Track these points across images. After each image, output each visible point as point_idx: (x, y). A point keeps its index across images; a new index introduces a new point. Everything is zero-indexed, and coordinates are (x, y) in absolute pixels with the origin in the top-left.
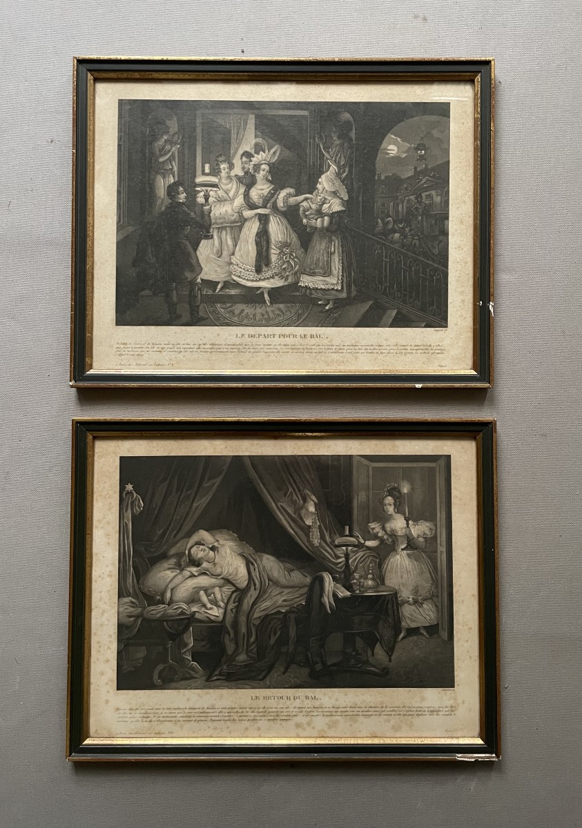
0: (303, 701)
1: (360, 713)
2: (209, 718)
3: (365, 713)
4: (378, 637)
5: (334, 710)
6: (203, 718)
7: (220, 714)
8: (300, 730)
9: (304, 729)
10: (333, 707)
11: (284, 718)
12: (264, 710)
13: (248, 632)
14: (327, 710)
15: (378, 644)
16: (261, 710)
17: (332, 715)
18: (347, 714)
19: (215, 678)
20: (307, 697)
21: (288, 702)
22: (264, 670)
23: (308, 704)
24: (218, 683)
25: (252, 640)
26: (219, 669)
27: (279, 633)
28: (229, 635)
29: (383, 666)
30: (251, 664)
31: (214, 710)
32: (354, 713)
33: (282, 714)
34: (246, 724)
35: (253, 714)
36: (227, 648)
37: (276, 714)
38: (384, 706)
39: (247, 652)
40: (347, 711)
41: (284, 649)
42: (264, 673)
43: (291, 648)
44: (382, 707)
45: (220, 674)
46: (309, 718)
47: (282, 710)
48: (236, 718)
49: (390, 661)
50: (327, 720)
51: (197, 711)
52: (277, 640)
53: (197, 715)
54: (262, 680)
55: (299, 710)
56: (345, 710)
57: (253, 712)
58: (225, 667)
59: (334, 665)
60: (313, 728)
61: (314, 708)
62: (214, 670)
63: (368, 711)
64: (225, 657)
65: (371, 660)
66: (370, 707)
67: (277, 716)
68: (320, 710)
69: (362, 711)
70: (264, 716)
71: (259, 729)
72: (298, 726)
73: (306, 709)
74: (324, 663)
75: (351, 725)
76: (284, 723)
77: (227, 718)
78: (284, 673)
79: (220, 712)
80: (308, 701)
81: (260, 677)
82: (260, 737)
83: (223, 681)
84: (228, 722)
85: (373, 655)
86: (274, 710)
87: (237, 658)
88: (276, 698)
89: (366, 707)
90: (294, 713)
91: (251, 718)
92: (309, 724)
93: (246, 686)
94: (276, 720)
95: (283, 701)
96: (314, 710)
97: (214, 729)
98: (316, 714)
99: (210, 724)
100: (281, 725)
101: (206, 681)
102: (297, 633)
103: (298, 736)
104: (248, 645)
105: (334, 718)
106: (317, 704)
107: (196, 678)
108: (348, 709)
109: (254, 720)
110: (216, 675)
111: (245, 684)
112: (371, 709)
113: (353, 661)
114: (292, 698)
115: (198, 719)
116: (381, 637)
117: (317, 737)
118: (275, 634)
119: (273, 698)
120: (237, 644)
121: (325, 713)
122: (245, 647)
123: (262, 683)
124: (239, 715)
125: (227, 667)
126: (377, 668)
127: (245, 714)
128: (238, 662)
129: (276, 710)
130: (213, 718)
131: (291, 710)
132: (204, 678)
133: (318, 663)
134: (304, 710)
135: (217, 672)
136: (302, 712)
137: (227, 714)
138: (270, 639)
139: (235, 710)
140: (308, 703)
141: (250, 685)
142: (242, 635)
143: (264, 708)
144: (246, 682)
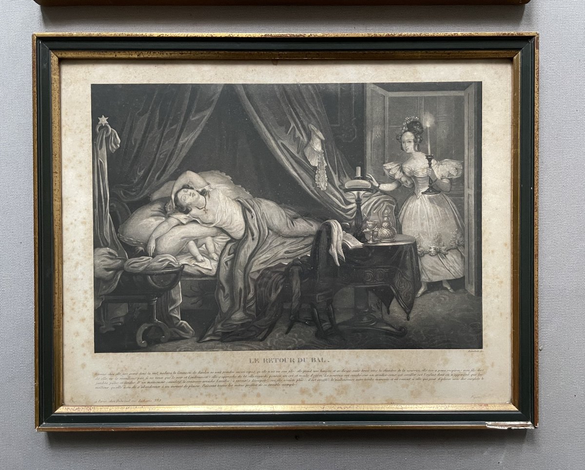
0: (309, 364)
1: (374, 378)
2: (201, 384)
3: (379, 378)
4: (394, 292)
5: (344, 373)
6: (194, 384)
7: (215, 379)
8: (305, 397)
9: (310, 395)
10: (343, 371)
11: (287, 382)
12: (264, 374)
13: (245, 287)
14: (335, 373)
15: (394, 300)
16: (260, 374)
17: (341, 380)
18: (359, 378)
19: (208, 339)
20: (313, 360)
21: (292, 365)
22: (265, 329)
23: (314, 367)
24: (211, 344)
25: (250, 296)
26: (213, 329)
27: (281, 287)
28: (224, 291)
29: (400, 325)
30: (250, 322)
31: (207, 375)
32: (367, 377)
33: (285, 378)
34: (244, 390)
35: (251, 379)
36: (222, 304)
37: (277, 378)
38: (402, 369)
39: (244, 311)
40: (358, 375)
41: (286, 306)
42: (264, 333)
43: (295, 304)
44: (399, 371)
45: (214, 334)
46: (315, 383)
47: (286, 374)
48: (233, 384)
49: (408, 319)
50: (337, 385)
51: (188, 375)
52: (279, 295)
53: (188, 380)
54: (261, 340)
55: (305, 374)
56: (357, 373)
57: (252, 376)
58: (219, 326)
59: (344, 323)
60: (321, 394)
61: (321, 371)
62: (207, 330)
63: (383, 375)
64: (219, 315)
65: (387, 318)
66: (386, 371)
67: (279, 380)
68: (328, 374)
69: (377, 375)
70: (265, 381)
71: (258, 395)
72: (303, 391)
73: (312, 373)
74: (332, 321)
75: (363, 391)
76: (287, 389)
77: (222, 384)
78: (287, 333)
79: (215, 377)
80: (315, 364)
81: (260, 337)
82: (260, 404)
83: (218, 342)
84: (223, 388)
85: (388, 312)
86: (275, 374)
87: (233, 316)
88: (278, 361)
89: (380, 371)
90: (299, 378)
91: (249, 383)
92: (315, 389)
93: (244, 348)
94: (278, 385)
95: (286, 364)
96: (321, 374)
97: (207, 396)
98: (323, 378)
99: (203, 390)
100: (284, 390)
101: (198, 342)
102: (301, 289)
103: (303, 403)
104: (246, 302)
105: (344, 383)
106: (325, 367)
107: (187, 338)
108: (360, 373)
109: (253, 385)
110: (209, 336)
111: (242, 345)
112: (385, 373)
113: (365, 319)
114: (296, 360)
115: (188, 384)
116: (398, 292)
117: (324, 404)
118: (276, 289)
119: (274, 361)
120: (233, 300)
121: (334, 377)
122: (242, 304)
123: (261, 344)
124: (235, 380)
125: (222, 326)
126: (393, 327)
127: (242, 379)
128: (235, 320)
129: (278, 374)
130: (206, 384)
131: (295, 373)
132: (195, 339)
133: (325, 321)
134: (310, 374)
135: (210, 333)
136: (307, 376)
137: (221, 379)
138: (270, 295)
139: (232, 375)
140: (315, 366)
141: (249, 347)
142: (239, 289)
143: (265, 371)
144: (244, 342)
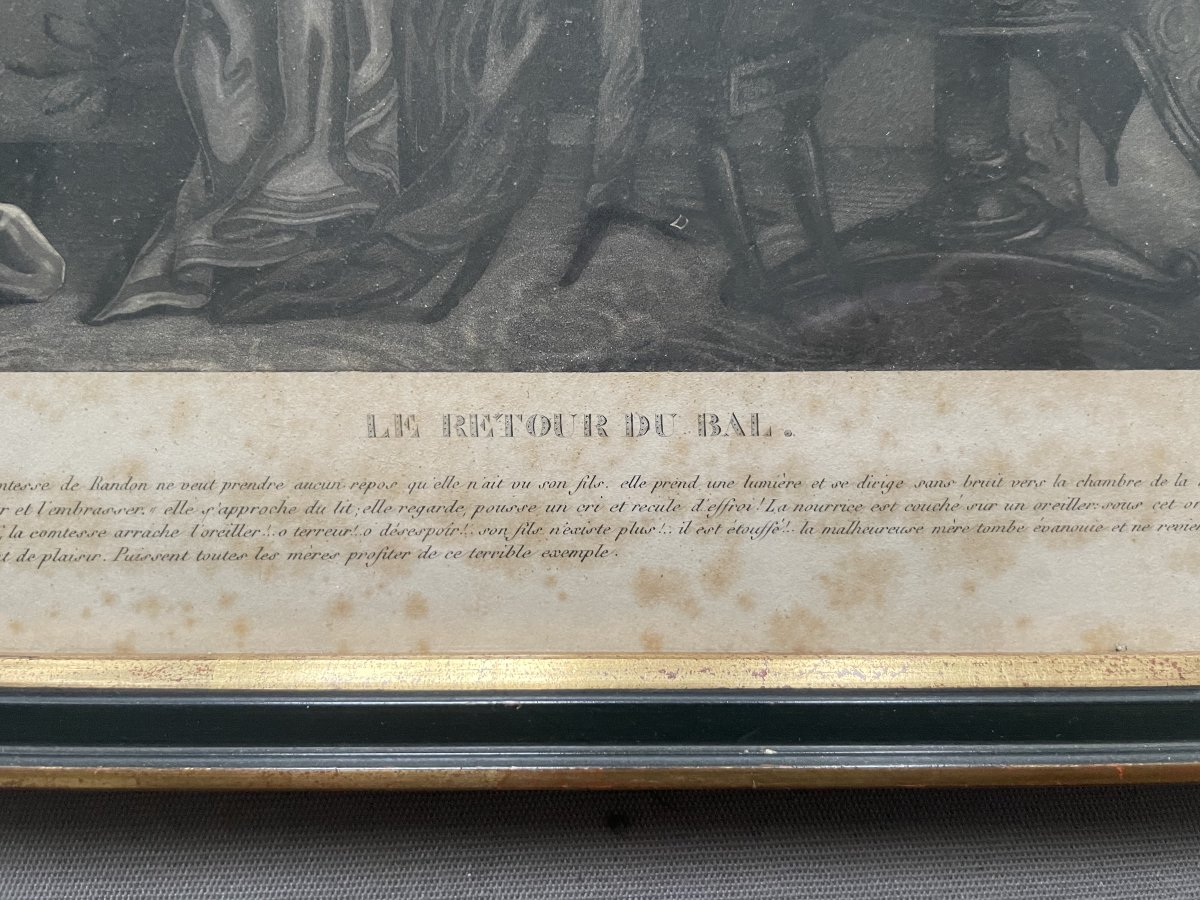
0: (683, 448)
1: (1028, 519)
2: (108, 547)
3: (1053, 518)
4: (1143, 68)
5: (870, 496)
6: (68, 546)
7: (179, 522)
8: (663, 618)
9: (691, 608)
10: (865, 482)
11: (568, 542)
12: (447, 497)
13: (339, 21)
14: (822, 497)
15: (1142, 113)
16: (427, 497)
17: (855, 529)
18: (947, 519)
19: (138, 302)
20: (707, 425)
21: (595, 453)
22: (448, 257)
23: (712, 461)
24: (158, 331)
25: (369, 73)
26: (162, 251)
27: (534, 31)
28: (224, 43)
29: (1173, 241)
30: (368, 218)
31: (135, 498)
32: (989, 518)
33: (559, 520)
34: (339, 579)
35: (378, 522)
36: (212, 116)
37: (516, 520)
38: (1171, 472)
39: (337, 152)
40: (945, 506)
41: (566, 135)
42: (443, 280)
43: (613, 121)
44: (1159, 481)
45: (172, 278)
46: (715, 545)
47: (562, 497)
48: (278, 545)
50: (826, 554)
51: (35, 498)
52: (526, 68)
53: (35, 523)
54: (434, 316)
55: (661, 498)
56: (936, 496)
57: (379, 508)
58: (199, 237)
59: (877, 228)
60: (745, 603)
61: (748, 483)
62: (133, 255)
63: (1073, 505)
64: (196, 177)
65: (1101, 202)
66: (1089, 482)
67: (528, 529)
68: (785, 496)
69: (1042, 506)
70: (449, 532)
71: (416, 608)
72: (651, 588)
73: (702, 491)
74: (813, 219)
75: (970, 588)
76: (570, 575)
77: (219, 546)
78: (567, 280)
79: (180, 507)
80: (715, 445)
81: (424, 300)
82: (423, 650)
83: (191, 322)
84: (228, 569)
85: (1112, 173)
86: (505, 496)
87: (275, 184)
88: (520, 428)
89: (1060, 483)
90: (628, 517)
91: (367, 545)
92: (717, 579)
93: (336, 357)
94: (522, 554)
95: (563, 445)
96: (749, 496)
97: (137, 607)
98: (759, 519)
99: (117, 578)
100: (550, 582)
101: (86, 318)
102: (645, 37)
103: (653, 648)
104: (345, 107)
105: (869, 544)
106: (769, 460)
107: (23, 300)
108: (954, 493)
109: (386, 554)
110: (148, 286)
111: (322, 342)
112: (1087, 495)
113: (990, 209)
114: (617, 426)
115: (40, 547)
116: (1159, 65)
117: (765, 654)
118: (512, 37)
119: (499, 427)
120: (272, 93)
121: (814, 517)
122: (324, 119)
123: (431, 335)
124: (292, 527)
125: (216, 232)
126: (1138, 255)
127: (330, 520)
128: (283, 207)
129: (520, 497)
130: (136, 545)
131: (611, 494)
132: (70, 302)
133: (773, 218)
134: (690, 497)
135: (150, 269)
136: (673, 507)
137: (216, 522)
138: (477, 69)
139: (271, 498)
140: (716, 458)
141: (364, 350)
142: (305, 38)
143: (449, 483)
144: (336, 327)
